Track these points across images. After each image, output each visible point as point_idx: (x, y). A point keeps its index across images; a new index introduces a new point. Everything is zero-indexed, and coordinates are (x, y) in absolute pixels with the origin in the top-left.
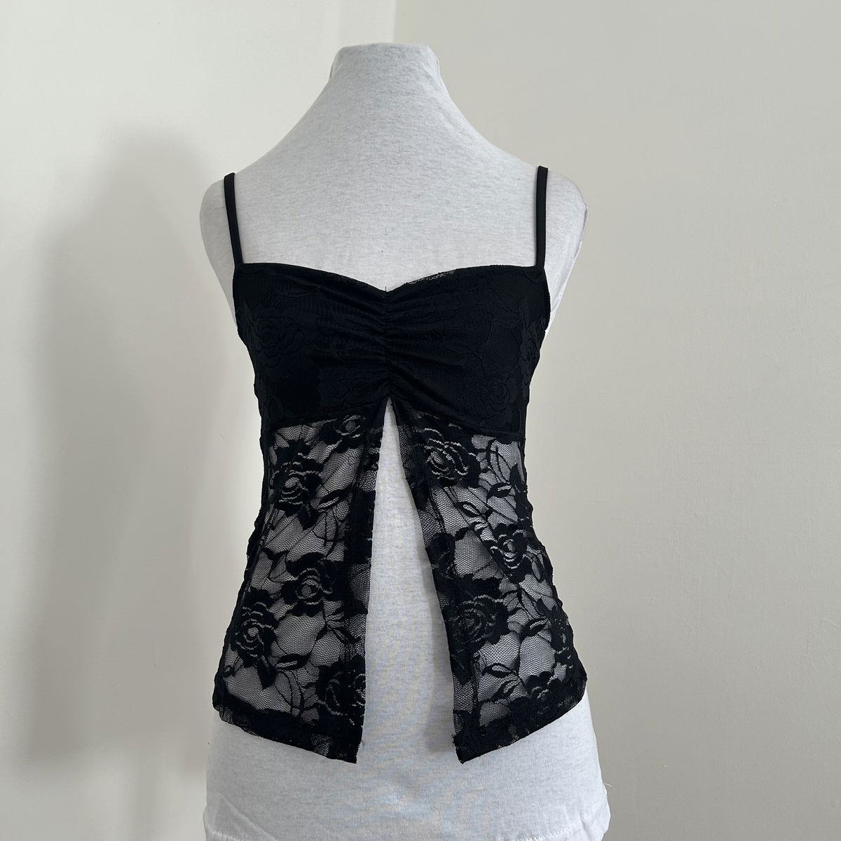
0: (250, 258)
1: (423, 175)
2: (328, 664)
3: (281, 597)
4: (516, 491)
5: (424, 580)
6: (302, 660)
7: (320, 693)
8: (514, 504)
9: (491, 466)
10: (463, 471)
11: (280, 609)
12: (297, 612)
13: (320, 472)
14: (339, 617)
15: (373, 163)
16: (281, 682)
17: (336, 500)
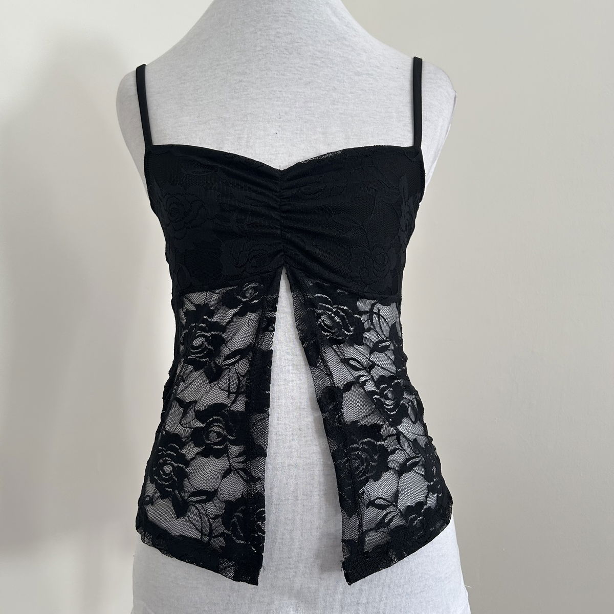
0: (159, 140)
1: (313, 64)
2: (233, 499)
3: (191, 440)
4: (394, 346)
5: (316, 426)
6: (210, 495)
7: (226, 524)
8: (393, 357)
9: (373, 326)
10: (349, 331)
11: (190, 451)
12: (206, 454)
13: (223, 333)
14: (241, 459)
15: (267, 54)
16: (193, 513)
17: (238, 357)
